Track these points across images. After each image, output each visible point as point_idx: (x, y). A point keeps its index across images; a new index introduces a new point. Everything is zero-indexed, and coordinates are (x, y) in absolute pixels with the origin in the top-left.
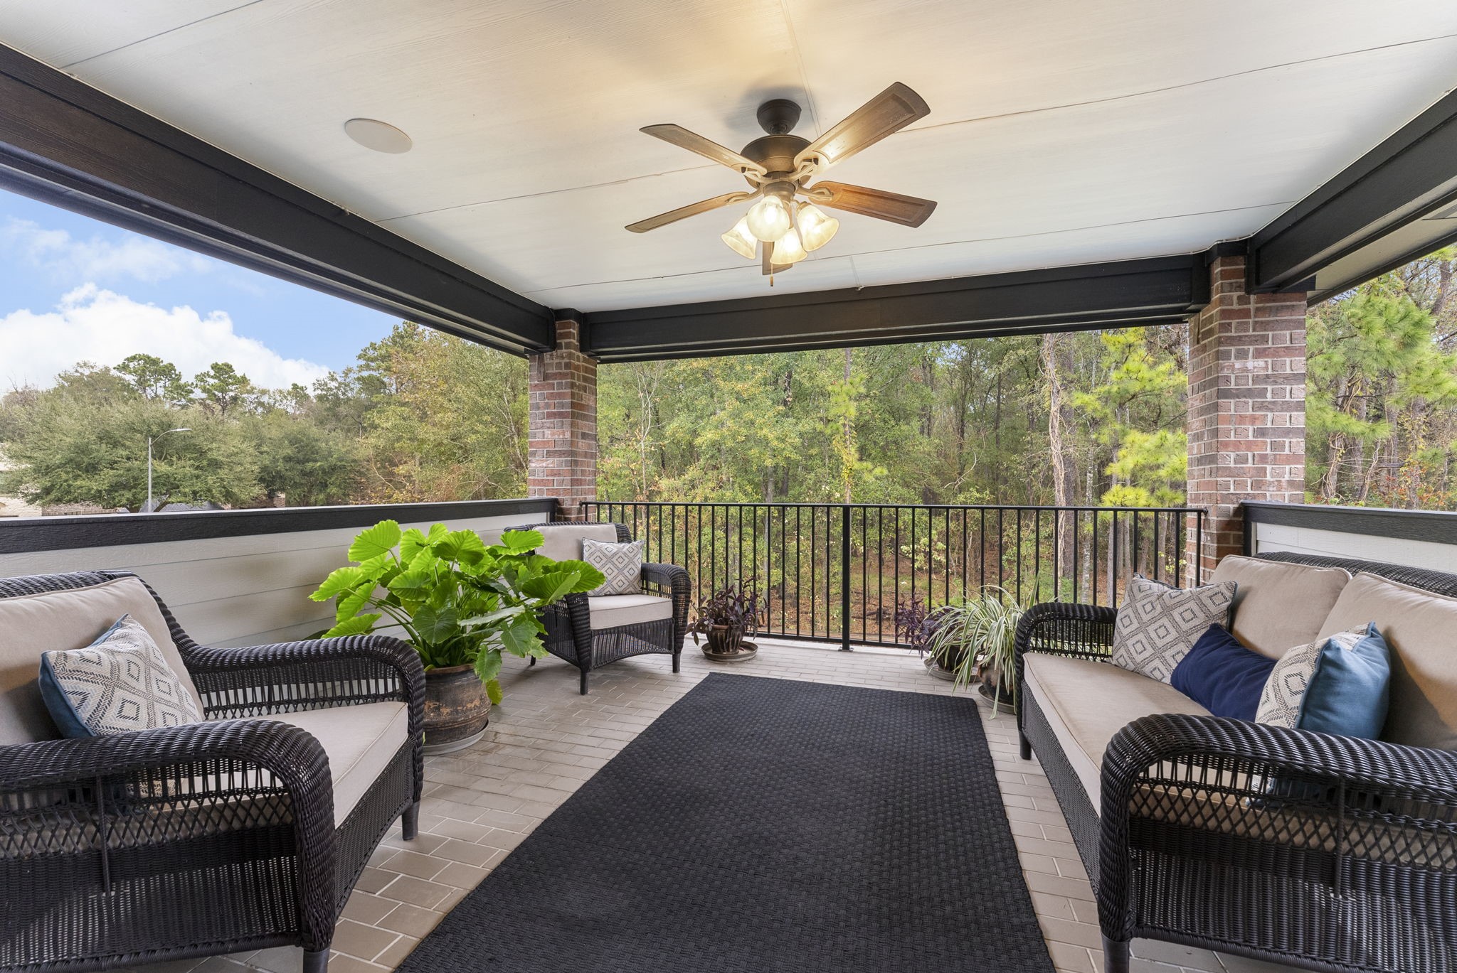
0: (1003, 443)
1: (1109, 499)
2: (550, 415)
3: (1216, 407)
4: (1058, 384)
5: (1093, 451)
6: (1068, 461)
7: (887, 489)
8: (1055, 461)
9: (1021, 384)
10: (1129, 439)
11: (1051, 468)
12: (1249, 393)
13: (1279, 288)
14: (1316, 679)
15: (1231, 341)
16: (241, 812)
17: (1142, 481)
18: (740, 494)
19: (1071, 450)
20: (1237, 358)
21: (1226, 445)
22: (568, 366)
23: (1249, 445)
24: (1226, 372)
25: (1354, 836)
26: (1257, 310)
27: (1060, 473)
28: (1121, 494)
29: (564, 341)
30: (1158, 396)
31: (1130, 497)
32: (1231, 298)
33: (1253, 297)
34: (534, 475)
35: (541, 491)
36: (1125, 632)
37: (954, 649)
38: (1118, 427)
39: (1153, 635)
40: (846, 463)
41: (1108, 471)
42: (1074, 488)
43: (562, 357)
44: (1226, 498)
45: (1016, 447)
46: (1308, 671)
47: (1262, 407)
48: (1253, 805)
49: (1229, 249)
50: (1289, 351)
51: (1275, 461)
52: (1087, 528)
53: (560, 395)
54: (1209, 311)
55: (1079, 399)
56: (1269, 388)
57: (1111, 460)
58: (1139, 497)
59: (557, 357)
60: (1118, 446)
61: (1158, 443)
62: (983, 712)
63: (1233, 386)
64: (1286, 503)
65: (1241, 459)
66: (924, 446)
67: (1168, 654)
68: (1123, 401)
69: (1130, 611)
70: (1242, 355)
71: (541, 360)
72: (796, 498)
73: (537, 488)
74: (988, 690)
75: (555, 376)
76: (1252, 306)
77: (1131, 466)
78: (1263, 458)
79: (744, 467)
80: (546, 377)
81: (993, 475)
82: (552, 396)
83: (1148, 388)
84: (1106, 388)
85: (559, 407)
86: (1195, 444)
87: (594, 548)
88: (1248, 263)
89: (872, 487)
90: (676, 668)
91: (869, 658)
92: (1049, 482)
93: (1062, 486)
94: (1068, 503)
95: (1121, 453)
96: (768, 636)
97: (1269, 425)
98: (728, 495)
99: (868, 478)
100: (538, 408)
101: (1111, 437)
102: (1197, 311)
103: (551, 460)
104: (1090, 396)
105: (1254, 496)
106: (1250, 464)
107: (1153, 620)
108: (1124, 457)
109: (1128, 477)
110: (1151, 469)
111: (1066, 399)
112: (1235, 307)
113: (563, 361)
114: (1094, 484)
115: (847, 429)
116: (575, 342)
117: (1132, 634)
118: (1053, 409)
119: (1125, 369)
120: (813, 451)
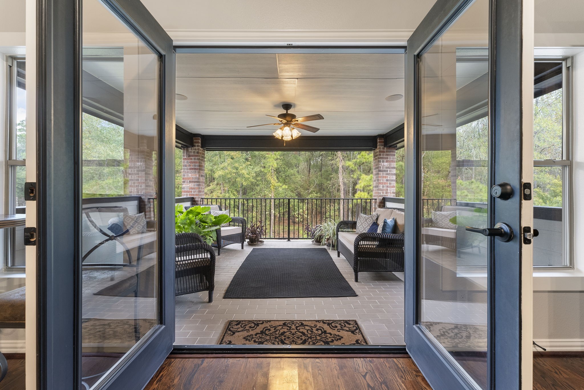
0: (323, 177)
1: (357, 196)
2: (190, 169)
3: (378, 174)
4: (341, 158)
5: (351, 180)
6: (344, 184)
7: (286, 193)
8: (341, 184)
9: (330, 157)
10: (362, 177)
11: (339, 186)
12: (385, 171)
13: (390, 147)
14: (384, 225)
15: (381, 158)
16: (196, 264)
17: (365, 190)
18: (232, 195)
19: (345, 180)
20: (382, 162)
21: (380, 183)
22: (198, 153)
23: (385, 183)
24: (380, 166)
25: (389, 250)
26: (386, 151)
27: (342, 188)
28: (360, 194)
29: (196, 144)
30: (370, 163)
31: (363, 195)
32: (381, 148)
33: (385, 148)
34: (184, 189)
35: (187, 195)
36: (358, 225)
37: (320, 236)
38: (359, 173)
39: (364, 225)
40: (272, 183)
41: (356, 188)
42: (346, 192)
43: (196, 150)
44: (380, 196)
45: (328, 178)
46: (383, 224)
47: (387, 174)
48: (376, 247)
49: (381, 136)
50: (393, 161)
51: (390, 187)
52: (350, 206)
53: (194, 162)
54: (377, 150)
55: (348, 163)
56: (389, 170)
57: (357, 184)
58: (365, 195)
59: (194, 149)
60: (359, 179)
61: (370, 179)
62: (328, 251)
63: (381, 169)
64: (392, 197)
65: (383, 187)
66: (298, 178)
67: (366, 229)
68: (360, 164)
69: (359, 221)
70: (383, 162)
71: (187, 151)
72: (252, 196)
73: (185, 193)
74: (329, 245)
75: (192, 156)
76: (385, 150)
77: (363, 185)
78: (388, 186)
79: (234, 184)
80: (189, 156)
81: (321, 188)
82: (190, 162)
83: (367, 161)
84: (356, 160)
85: (194, 166)
86: (374, 182)
87: (214, 213)
88: (384, 140)
89: (280, 192)
90: (242, 248)
91: (297, 242)
92: (338, 190)
93: (343, 192)
94: (344, 197)
95: (360, 181)
96: (266, 238)
97: (389, 179)
98: (227, 195)
99: (280, 189)
100: (186, 166)
101: (357, 176)
102: (375, 150)
103: (191, 184)
104: (351, 163)
105: (386, 196)
106: (385, 188)
107: (364, 222)
108: (361, 183)
109: (362, 189)
110: (368, 186)
111: (344, 163)
112: (382, 150)
113: (196, 151)
114: (352, 191)
115: (273, 171)
116: (200, 144)
117: (360, 226)
118: (340, 166)
119: (361, 155)
120: (259, 178)
